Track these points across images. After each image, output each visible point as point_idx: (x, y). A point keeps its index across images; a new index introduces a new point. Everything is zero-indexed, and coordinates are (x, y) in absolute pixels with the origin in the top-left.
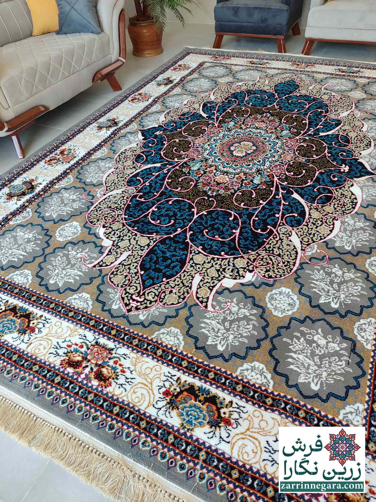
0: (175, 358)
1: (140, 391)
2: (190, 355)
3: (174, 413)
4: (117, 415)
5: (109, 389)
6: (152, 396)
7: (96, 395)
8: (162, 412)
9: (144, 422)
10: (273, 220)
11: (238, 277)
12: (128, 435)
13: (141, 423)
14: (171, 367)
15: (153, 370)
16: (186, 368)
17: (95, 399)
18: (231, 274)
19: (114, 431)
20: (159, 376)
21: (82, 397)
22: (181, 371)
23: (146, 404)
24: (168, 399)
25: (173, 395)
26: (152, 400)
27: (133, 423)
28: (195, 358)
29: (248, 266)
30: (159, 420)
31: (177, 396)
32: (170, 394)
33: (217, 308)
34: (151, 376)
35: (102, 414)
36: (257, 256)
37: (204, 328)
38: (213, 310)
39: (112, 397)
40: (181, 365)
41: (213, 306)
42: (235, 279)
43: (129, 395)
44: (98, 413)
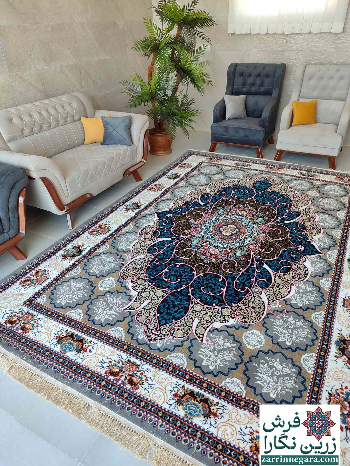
0: (181, 373)
1: (158, 393)
2: (191, 371)
3: (180, 408)
4: (143, 407)
5: (138, 391)
6: (166, 396)
7: (129, 394)
8: (172, 407)
9: (161, 413)
10: (249, 283)
11: (224, 322)
12: (151, 420)
13: (159, 413)
14: (178, 378)
15: (167, 380)
16: (188, 379)
17: (129, 396)
18: (220, 319)
19: (141, 417)
20: (170, 384)
21: (120, 395)
22: (185, 382)
23: (162, 401)
24: (177, 399)
25: (180, 397)
26: (166, 399)
27: (154, 413)
28: (194, 374)
29: (231, 314)
30: (170, 412)
31: (182, 397)
32: (178, 396)
33: (210, 341)
34: (165, 384)
35: (133, 406)
36: (238, 308)
37: (201, 354)
38: (206, 343)
39: (140, 396)
40: (185, 378)
41: (207, 340)
42: (222, 322)
43: (151, 395)
44: (131, 406)
